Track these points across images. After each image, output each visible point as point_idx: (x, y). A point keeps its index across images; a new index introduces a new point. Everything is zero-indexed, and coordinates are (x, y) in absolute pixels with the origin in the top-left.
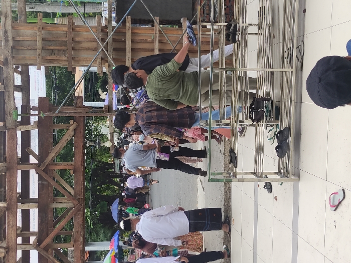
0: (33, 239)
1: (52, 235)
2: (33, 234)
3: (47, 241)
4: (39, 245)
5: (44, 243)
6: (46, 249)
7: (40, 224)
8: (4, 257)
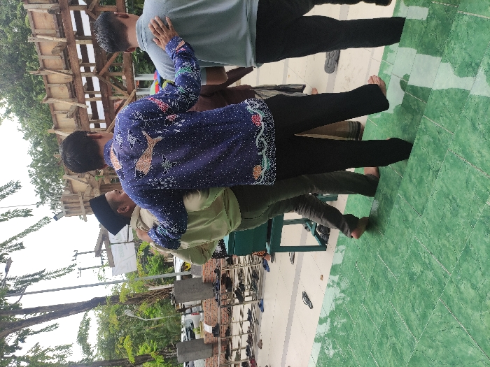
0: (92, 69)
1: (107, 66)
2: (92, 65)
3: (104, 70)
4: (98, 73)
5: (102, 72)
6: (104, 76)
7: (96, 57)
8: (73, 82)
